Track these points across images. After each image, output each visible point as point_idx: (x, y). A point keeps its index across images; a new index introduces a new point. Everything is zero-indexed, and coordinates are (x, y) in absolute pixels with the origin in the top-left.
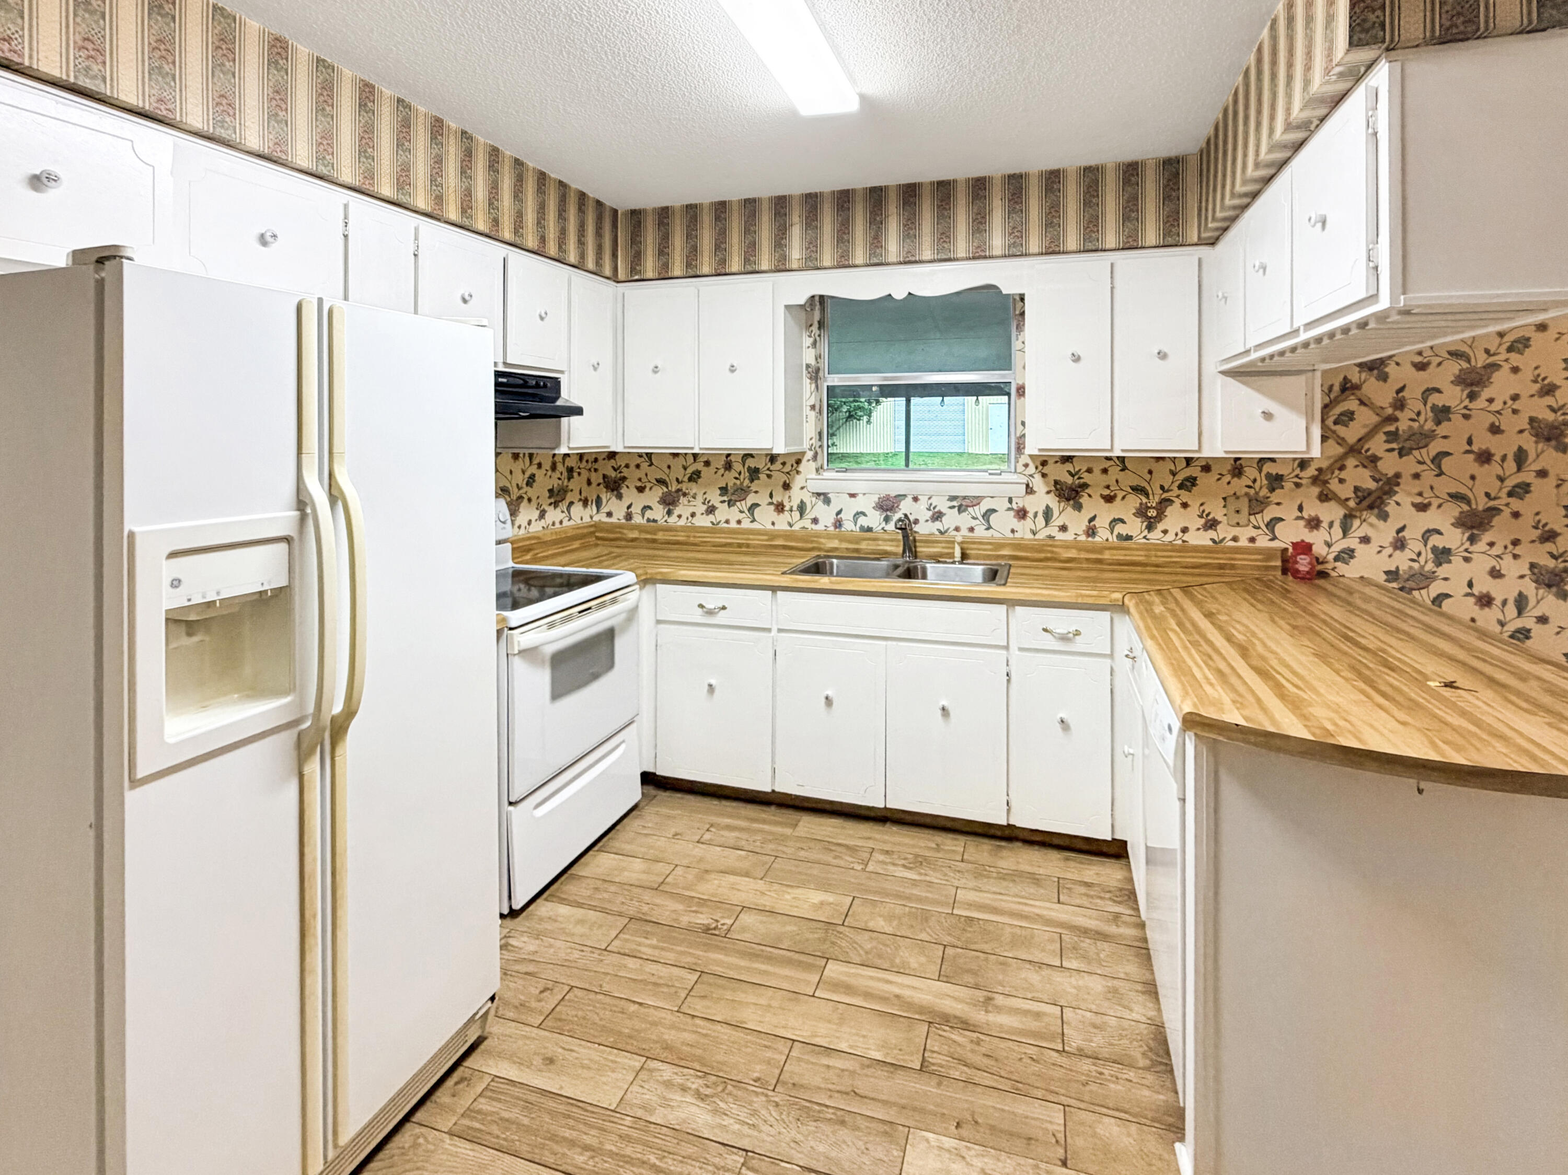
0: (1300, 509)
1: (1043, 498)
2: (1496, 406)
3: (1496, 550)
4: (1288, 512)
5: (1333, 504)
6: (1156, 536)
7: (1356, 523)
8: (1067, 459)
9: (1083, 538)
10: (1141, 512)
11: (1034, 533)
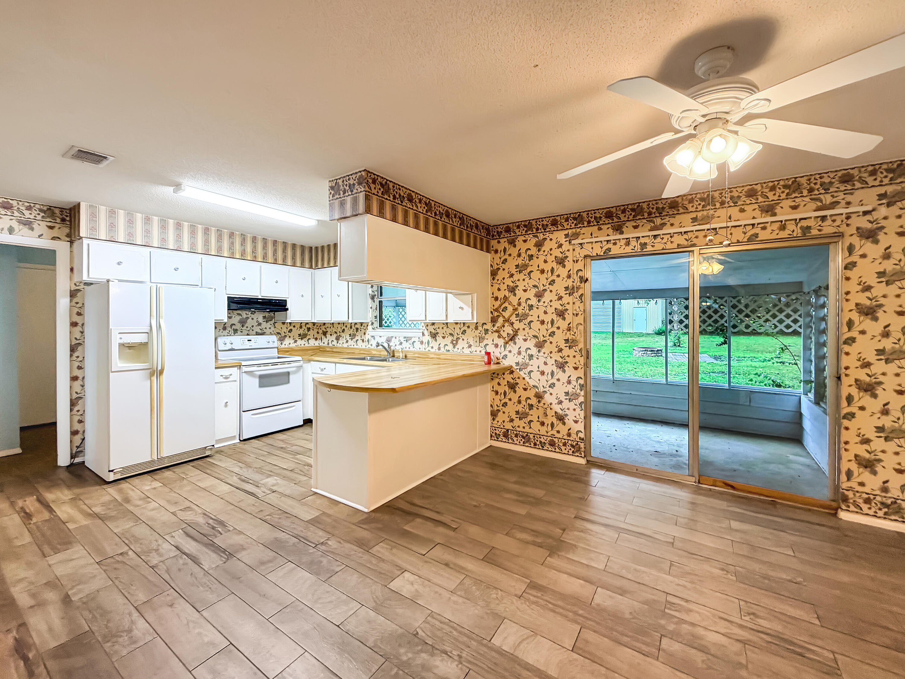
0: (493, 341)
1: (427, 338)
2: (546, 304)
3: (546, 355)
4: (490, 342)
5: (501, 339)
6: (456, 350)
7: (508, 345)
8: (433, 324)
9: (437, 351)
10: (452, 342)
11: (425, 349)
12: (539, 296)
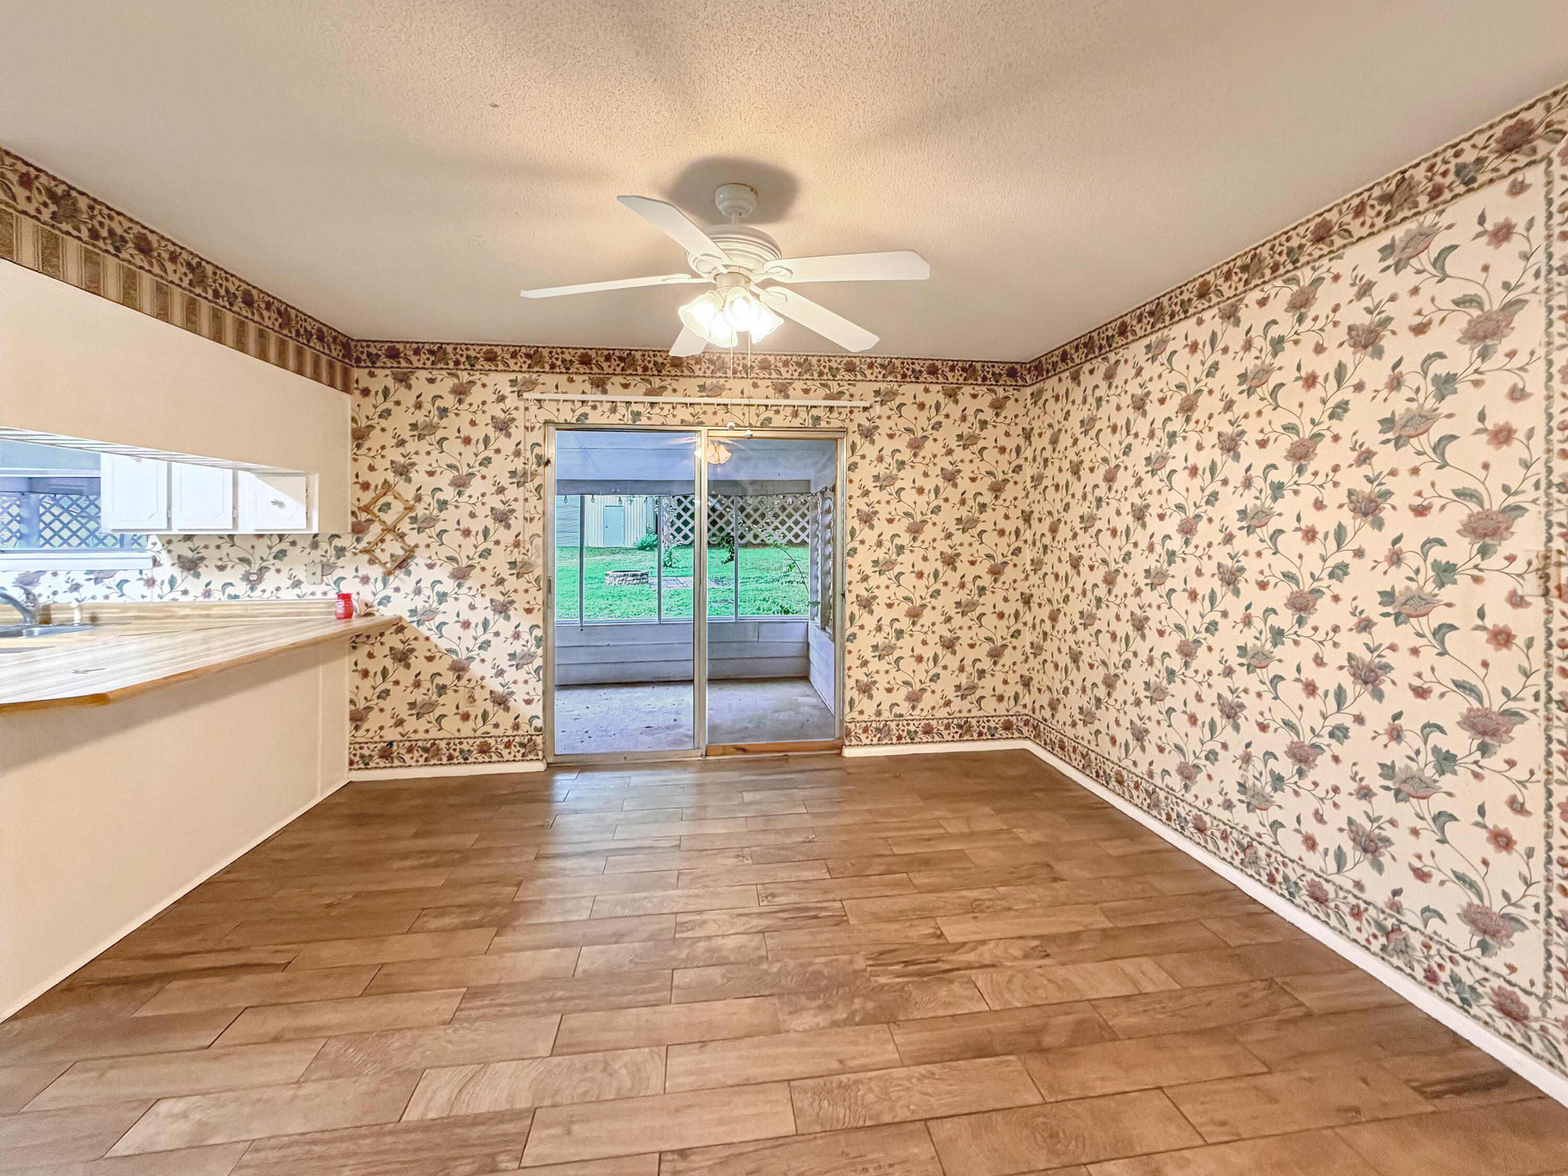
0: (357, 570)
1: (168, 569)
3: (473, 592)
4: (349, 573)
5: (377, 566)
6: (257, 593)
7: (392, 578)
8: (189, 538)
9: (201, 599)
10: (246, 577)
11: (161, 597)
12: (460, 484)
